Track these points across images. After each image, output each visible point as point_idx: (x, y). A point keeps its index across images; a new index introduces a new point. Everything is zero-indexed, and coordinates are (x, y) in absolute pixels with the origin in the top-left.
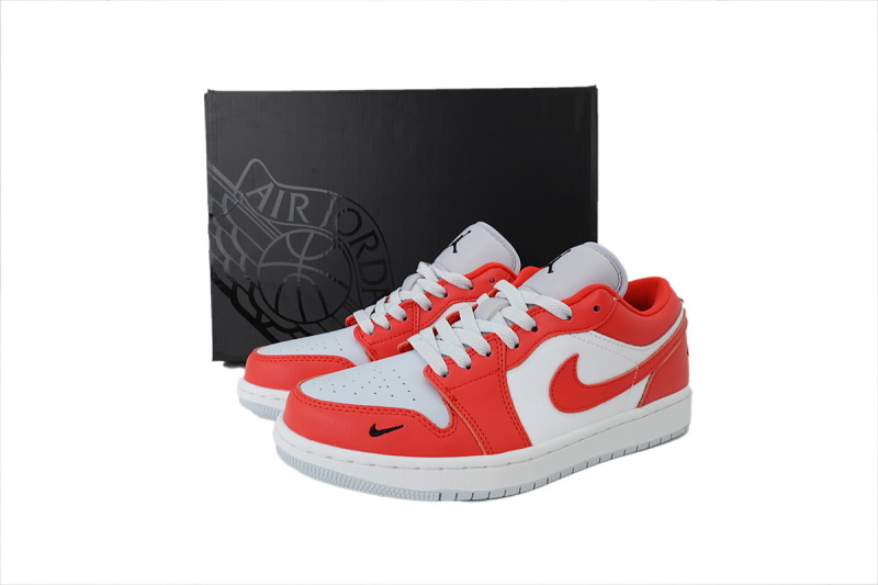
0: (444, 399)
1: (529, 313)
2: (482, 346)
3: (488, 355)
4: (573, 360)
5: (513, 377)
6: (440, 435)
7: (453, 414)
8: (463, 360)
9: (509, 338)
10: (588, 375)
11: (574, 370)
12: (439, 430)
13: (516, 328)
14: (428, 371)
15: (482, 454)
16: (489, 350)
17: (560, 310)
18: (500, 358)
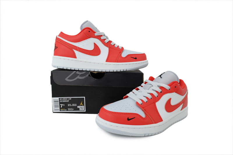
0: (143, 110)
1: (160, 88)
2: (150, 97)
3: (151, 99)
4: (170, 100)
5: (157, 104)
6: (144, 119)
7: (146, 114)
8: (145, 100)
9: (156, 94)
10: (173, 103)
11: (170, 102)
12: (144, 118)
13: (157, 92)
14: (137, 103)
15: (153, 123)
16: (151, 98)
17: (168, 87)
18: (154, 99)
